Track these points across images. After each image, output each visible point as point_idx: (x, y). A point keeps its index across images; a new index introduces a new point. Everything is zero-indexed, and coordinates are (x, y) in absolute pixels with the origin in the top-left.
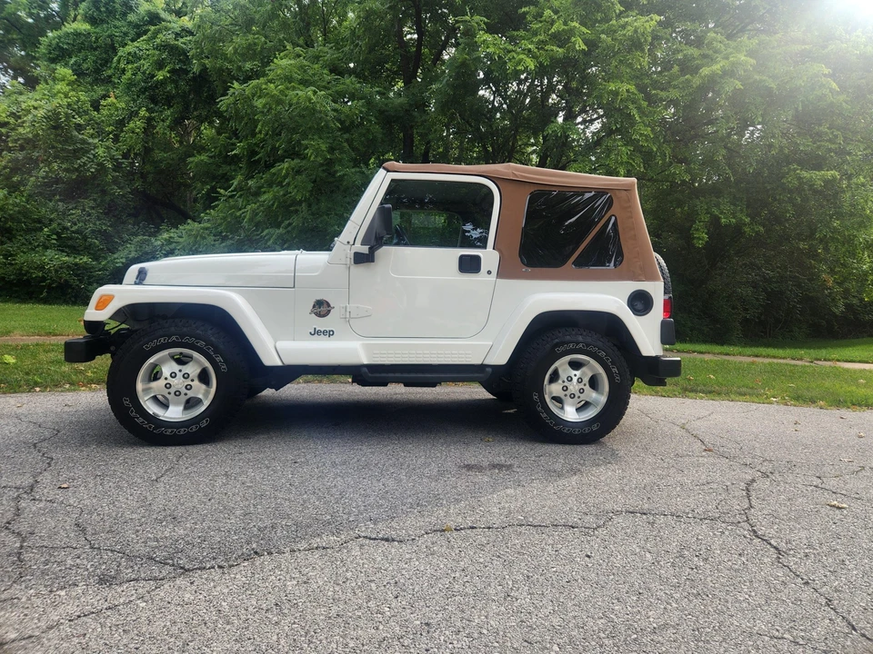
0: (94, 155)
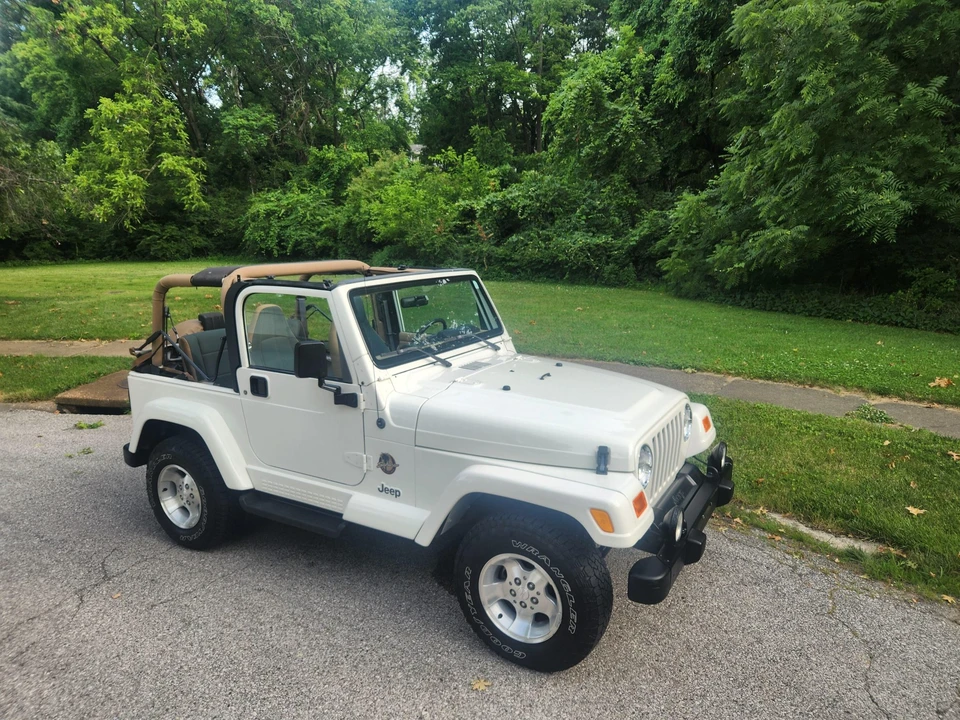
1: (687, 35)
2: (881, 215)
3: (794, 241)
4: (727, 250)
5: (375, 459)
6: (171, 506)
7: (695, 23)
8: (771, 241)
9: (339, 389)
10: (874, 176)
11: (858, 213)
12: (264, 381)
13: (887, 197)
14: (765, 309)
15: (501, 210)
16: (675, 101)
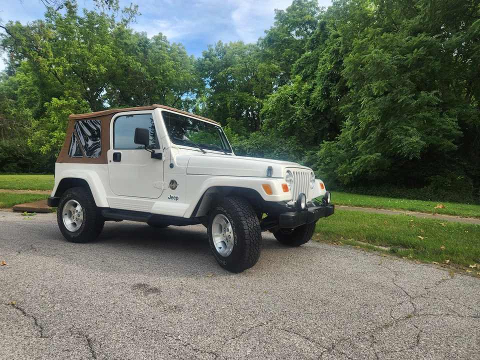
0: (296, 114)
1: (325, 80)
2: (412, 147)
3: (375, 160)
4: (344, 167)
5: (168, 183)
6: (68, 222)
7: (328, 76)
8: (363, 161)
9: (154, 151)
10: (408, 130)
11: (402, 146)
12: (120, 154)
13: (415, 139)
14: (362, 194)
15: (239, 151)
16: (321, 109)
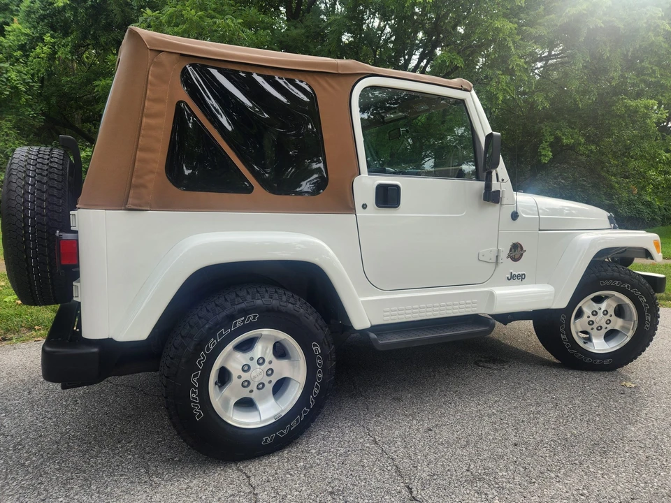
0: (7, 79)
7: (45, 16)
12: (397, 188)
